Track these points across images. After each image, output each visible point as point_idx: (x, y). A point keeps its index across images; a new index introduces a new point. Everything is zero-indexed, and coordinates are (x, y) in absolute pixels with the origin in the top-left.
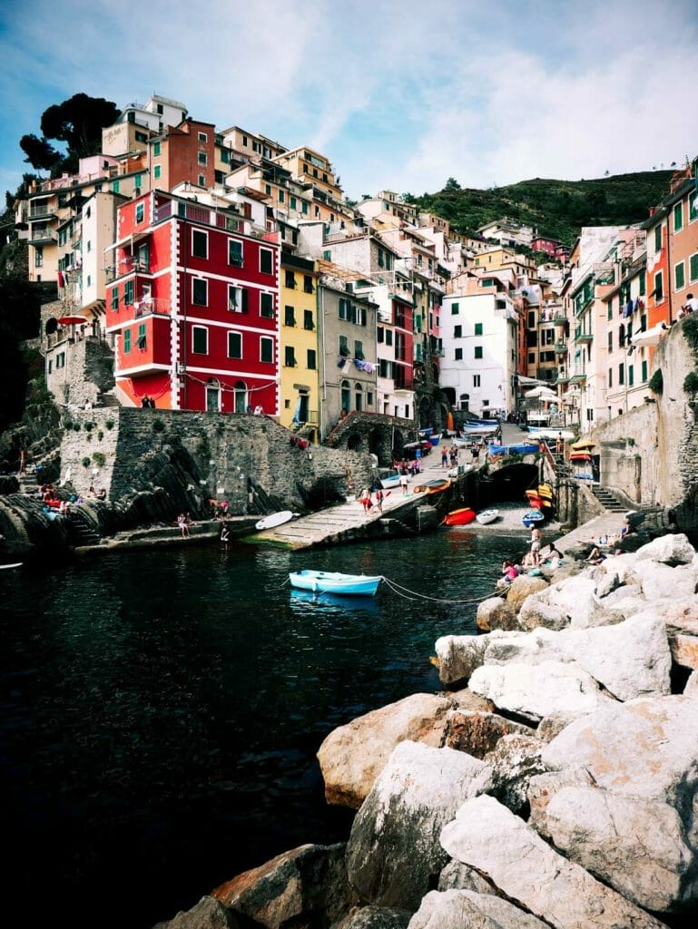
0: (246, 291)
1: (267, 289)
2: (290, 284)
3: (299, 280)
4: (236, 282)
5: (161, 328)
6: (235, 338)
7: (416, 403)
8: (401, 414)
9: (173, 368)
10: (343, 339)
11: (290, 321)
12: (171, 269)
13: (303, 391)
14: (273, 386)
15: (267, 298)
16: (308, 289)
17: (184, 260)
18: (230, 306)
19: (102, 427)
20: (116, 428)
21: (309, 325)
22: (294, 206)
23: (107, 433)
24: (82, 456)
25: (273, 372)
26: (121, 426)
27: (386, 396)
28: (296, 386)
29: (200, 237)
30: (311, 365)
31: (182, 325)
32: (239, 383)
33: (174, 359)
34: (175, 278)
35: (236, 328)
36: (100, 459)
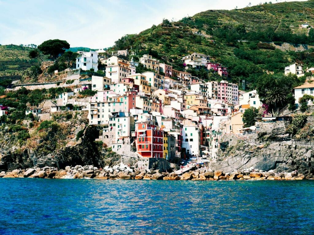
0: (160, 139)
1: (162, 138)
2: (165, 136)
3: (166, 135)
4: (158, 138)
5: (150, 145)
6: (158, 146)
7: (181, 154)
8: (179, 157)
9: (152, 152)
10: (171, 144)
11: (165, 142)
12: (151, 137)
13: (166, 153)
14: (162, 153)
15: (162, 139)
16: (167, 137)
17: (153, 136)
18: (158, 141)
19: (146, 160)
21: (167, 143)
23: (147, 161)
24: (142, 164)
25: (162, 151)
26: (149, 160)
27: (177, 153)
28: (165, 153)
29: (155, 131)
30: (167, 149)
31: (153, 145)
32: (158, 153)
33: (152, 150)
34: (152, 138)
35: (158, 145)
36: (146, 165)
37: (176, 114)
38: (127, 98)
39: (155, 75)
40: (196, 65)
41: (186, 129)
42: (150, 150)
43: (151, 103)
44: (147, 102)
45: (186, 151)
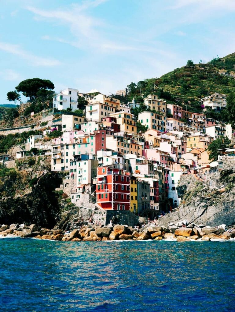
0: (124, 186)
1: (128, 185)
2: (132, 183)
3: (134, 182)
4: (122, 184)
5: (110, 194)
6: (122, 195)
7: (159, 206)
8: (156, 209)
9: (112, 202)
10: (142, 193)
11: (132, 191)
12: (111, 183)
13: (135, 205)
14: (129, 204)
15: (128, 187)
16: (135, 183)
17: (114, 182)
18: (122, 189)
19: (103, 213)
20: (106, 214)
21: (136, 191)
22: (125, 146)
23: (104, 214)
24: (99, 218)
25: (129, 201)
26: (107, 213)
27: (152, 205)
28: (133, 204)
29: (117, 177)
30: (136, 199)
31: (114, 194)
32: (123, 204)
33: (112, 200)
34: (113, 185)
35: (122, 193)
36: (103, 219)
37: (163, 157)
38: (94, 138)
39: (153, 115)
40: (216, 107)
41: (173, 175)
42: (110, 200)
43: (128, 145)
44: (122, 143)
45: (173, 202)
